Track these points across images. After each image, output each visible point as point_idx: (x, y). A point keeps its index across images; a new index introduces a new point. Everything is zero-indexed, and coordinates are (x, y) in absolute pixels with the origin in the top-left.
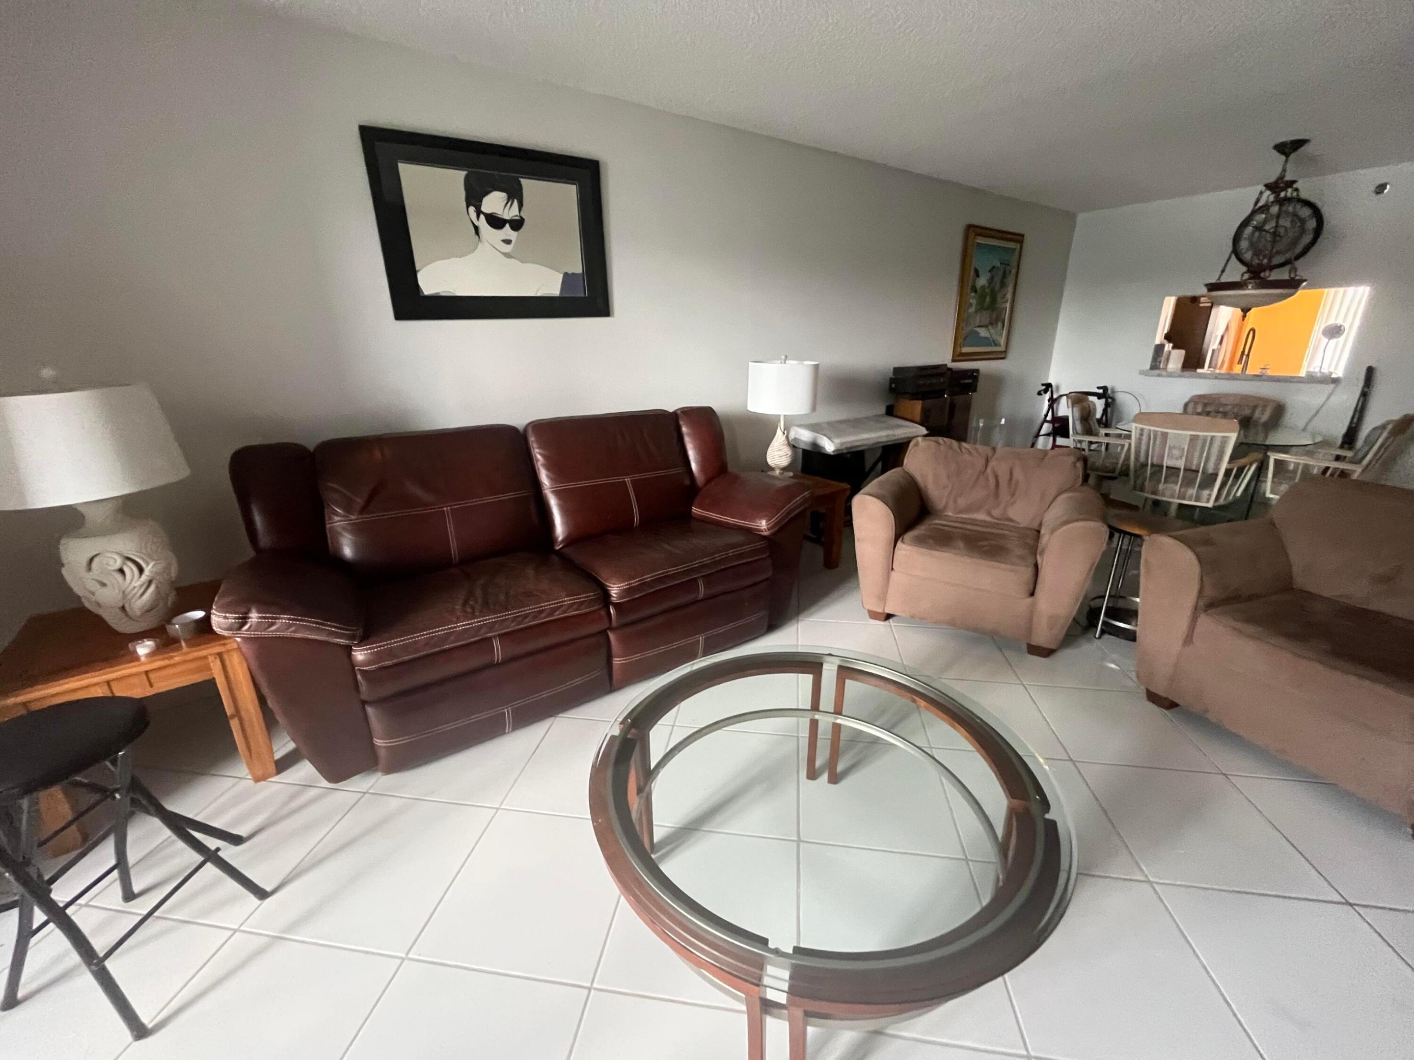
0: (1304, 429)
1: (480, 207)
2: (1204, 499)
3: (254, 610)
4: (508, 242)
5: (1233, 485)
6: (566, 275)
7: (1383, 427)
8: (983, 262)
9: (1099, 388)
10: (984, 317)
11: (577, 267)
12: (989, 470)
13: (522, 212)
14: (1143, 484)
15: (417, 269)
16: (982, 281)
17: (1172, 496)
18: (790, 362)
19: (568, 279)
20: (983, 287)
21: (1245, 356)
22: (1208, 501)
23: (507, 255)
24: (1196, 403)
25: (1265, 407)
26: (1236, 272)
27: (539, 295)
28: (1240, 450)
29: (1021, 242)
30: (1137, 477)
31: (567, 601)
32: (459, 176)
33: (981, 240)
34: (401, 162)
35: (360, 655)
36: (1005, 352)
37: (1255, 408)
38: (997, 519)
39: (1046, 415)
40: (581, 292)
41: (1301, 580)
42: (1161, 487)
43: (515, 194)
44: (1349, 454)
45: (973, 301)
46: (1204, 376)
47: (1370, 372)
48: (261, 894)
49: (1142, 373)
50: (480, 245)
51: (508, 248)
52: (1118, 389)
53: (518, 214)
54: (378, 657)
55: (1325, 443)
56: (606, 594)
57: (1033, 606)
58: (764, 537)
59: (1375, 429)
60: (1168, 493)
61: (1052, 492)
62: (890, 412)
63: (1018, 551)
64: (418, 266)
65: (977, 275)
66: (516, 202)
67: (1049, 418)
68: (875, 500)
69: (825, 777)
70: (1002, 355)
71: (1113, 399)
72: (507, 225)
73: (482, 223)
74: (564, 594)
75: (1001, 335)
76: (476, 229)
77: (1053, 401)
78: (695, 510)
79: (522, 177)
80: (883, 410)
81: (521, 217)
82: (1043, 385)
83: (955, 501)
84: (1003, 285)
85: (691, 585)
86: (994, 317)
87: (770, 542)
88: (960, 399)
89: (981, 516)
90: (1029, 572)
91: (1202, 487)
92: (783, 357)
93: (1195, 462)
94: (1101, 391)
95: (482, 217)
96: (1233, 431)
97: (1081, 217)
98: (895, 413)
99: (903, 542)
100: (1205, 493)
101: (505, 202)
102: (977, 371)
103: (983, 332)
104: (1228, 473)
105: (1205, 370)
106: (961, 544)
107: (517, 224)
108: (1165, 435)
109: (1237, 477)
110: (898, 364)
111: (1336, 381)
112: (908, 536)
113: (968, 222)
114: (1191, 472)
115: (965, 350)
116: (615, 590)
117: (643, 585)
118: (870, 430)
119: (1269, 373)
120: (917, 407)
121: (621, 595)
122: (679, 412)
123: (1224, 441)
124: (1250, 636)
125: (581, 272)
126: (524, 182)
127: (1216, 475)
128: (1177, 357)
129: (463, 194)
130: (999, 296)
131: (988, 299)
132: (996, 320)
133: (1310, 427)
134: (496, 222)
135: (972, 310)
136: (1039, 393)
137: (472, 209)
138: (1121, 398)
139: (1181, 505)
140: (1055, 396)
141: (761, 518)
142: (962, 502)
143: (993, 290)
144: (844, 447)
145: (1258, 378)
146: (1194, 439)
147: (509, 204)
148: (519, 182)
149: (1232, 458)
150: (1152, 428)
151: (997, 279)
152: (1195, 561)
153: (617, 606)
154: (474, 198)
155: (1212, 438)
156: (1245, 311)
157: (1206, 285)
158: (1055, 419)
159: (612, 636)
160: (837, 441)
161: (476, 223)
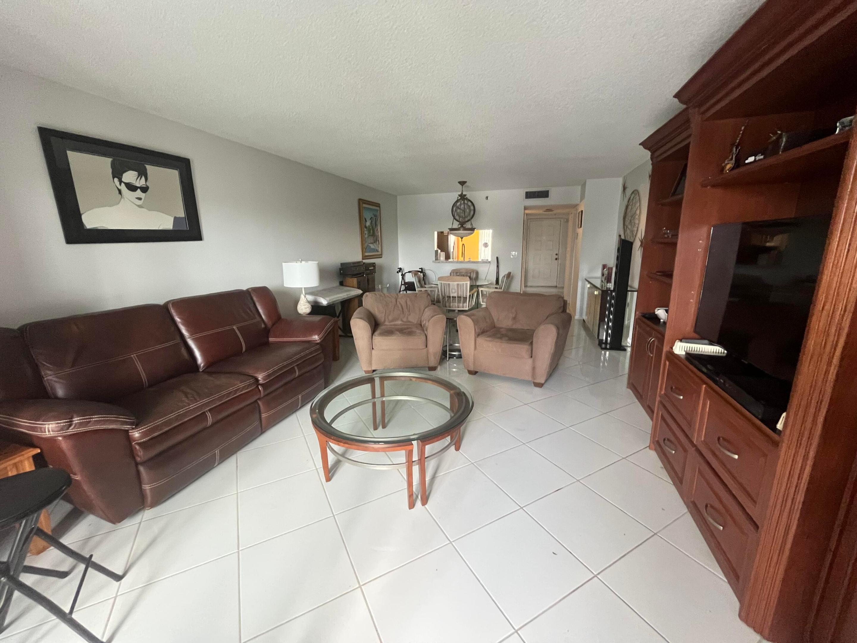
0: (485, 279)
1: (121, 179)
2: (465, 307)
3: (75, 416)
4: (140, 199)
5: (472, 300)
6: (175, 218)
7: (504, 276)
8: (368, 215)
9: (420, 269)
10: (371, 240)
11: (181, 213)
12: (398, 303)
13: (147, 183)
14: (445, 305)
15: (81, 212)
16: (368, 224)
17: (456, 308)
18: (303, 262)
19: (176, 220)
20: (369, 226)
21: (463, 254)
22: (466, 308)
23: (140, 206)
24: (453, 273)
25: (473, 272)
26: (456, 225)
27: (160, 229)
28: (472, 287)
29: (379, 207)
30: (443, 302)
31: (241, 385)
32: (108, 161)
33: (365, 205)
34: (69, 150)
35: (136, 434)
36: (381, 255)
37: (471, 273)
38: (405, 322)
39: (402, 282)
40: (185, 227)
41: (498, 325)
42: (452, 304)
43: (142, 173)
44: (498, 287)
45: (366, 232)
46: (451, 262)
47: (497, 258)
48: (118, 578)
49: (433, 262)
50: (122, 200)
51: (139, 203)
52: (426, 269)
53: (145, 184)
54: (144, 434)
55: (491, 284)
56: (257, 380)
57: (428, 351)
58: (318, 344)
59: (503, 277)
60: (454, 306)
61: (422, 308)
62: (342, 284)
63: (418, 331)
64: (82, 210)
65: (366, 221)
66: (143, 178)
67: (403, 283)
68: (361, 320)
69: (381, 427)
70: (380, 256)
71: (425, 273)
72: (139, 190)
73: (123, 187)
74: (239, 382)
75: (379, 247)
76: (120, 192)
77: (403, 275)
78: (271, 339)
79: (147, 164)
80: (337, 284)
81: (146, 185)
82: (398, 268)
83: (388, 318)
84: (376, 225)
85: (292, 371)
86: (375, 239)
87: (321, 344)
88: (370, 276)
89: (399, 322)
90: (424, 338)
91: (464, 303)
92: (300, 260)
93: (460, 293)
94: (421, 270)
95: (123, 184)
96: (468, 281)
97: (398, 197)
98: (344, 285)
99: (375, 336)
100: (465, 304)
101: (136, 177)
102: (374, 263)
103: (372, 246)
104: (470, 296)
105: (451, 260)
106: (398, 333)
107: (145, 190)
108: (449, 284)
109: (472, 298)
110: (342, 262)
111: (490, 262)
112: (376, 333)
113: (359, 198)
114: (459, 297)
115: (367, 254)
116: (260, 377)
117: (275, 372)
118: (338, 293)
119: (472, 260)
120: (355, 281)
121: (264, 379)
122: (250, 290)
123: (466, 284)
124: (490, 341)
125: (184, 216)
126: (148, 167)
127: (466, 298)
128: (442, 255)
129: (110, 170)
130: (375, 230)
131: (372, 231)
132: (375, 241)
133: (487, 279)
134: (131, 188)
135: (366, 236)
136: (398, 272)
137: (116, 180)
138: (428, 272)
139: (459, 310)
140: (403, 273)
141: (315, 335)
142: (390, 318)
143: (372, 227)
144: (331, 301)
145: (469, 262)
146: (458, 285)
147: (139, 178)
148: (145, 167)
149: (470, 291)
150: (445, 282)
151: (374, 222)
152: (472, 321)
153: (262, 385)
154: (117, 173)
155: (463, 284)
156: (462, 238)
157: (449, 229)
158: (405, 283)
159: (259, 402)
160: (328, 299)
161: (119, 187)
